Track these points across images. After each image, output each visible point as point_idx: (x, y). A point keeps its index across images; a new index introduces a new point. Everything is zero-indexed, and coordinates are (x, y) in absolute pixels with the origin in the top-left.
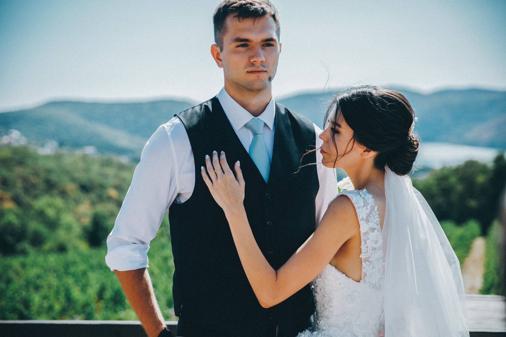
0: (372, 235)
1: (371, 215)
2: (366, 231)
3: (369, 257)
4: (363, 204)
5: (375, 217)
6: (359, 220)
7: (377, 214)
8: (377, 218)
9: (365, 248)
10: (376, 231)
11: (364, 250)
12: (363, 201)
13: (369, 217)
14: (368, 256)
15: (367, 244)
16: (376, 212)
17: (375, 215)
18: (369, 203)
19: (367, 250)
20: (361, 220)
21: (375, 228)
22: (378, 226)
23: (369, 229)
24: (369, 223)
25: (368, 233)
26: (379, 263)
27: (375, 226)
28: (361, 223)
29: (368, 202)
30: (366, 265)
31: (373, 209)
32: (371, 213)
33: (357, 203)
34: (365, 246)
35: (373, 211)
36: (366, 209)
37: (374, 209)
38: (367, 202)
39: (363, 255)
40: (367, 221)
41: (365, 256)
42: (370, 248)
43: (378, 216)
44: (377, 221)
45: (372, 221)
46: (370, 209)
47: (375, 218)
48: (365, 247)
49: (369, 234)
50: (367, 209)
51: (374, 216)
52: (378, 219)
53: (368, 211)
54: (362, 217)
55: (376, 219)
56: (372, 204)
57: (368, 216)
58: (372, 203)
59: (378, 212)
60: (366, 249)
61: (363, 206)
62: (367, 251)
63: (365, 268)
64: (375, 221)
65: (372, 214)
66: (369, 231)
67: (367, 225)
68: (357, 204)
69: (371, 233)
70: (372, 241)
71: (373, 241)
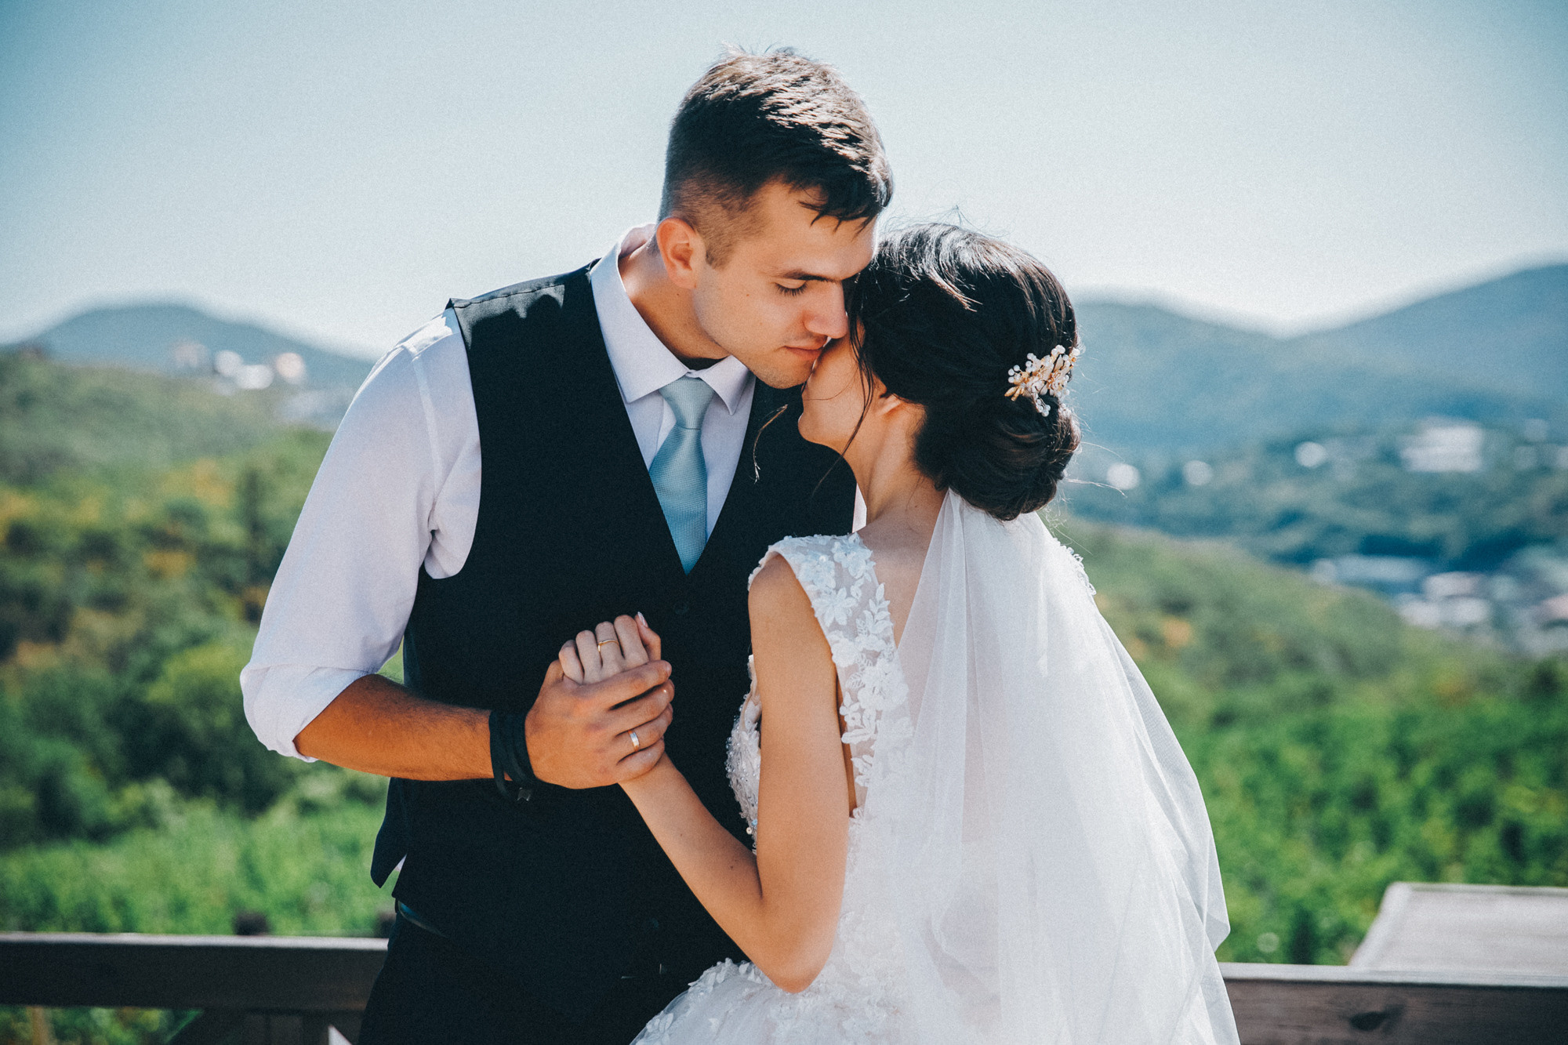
0: (872, 675)
1: (866, 612)
2: (851, 662)
3: (871, 742)
4: (833, 584)
5: (877, 618)
6: (825, 632)
7: (883, 609)
8: (885, 619)
9: (854, 715)
10: (880, 661)
11: (853, 719)
12: (833, 573)
13: (858, 621)
14: (866, 738)
15: (858, 701)
16: (880, 602)
17: (878, 611)
18: (857, 578)
19: (861, 720)
20: (830, 631)
21: (880, 653)
22: (890, 646)
23: (862, 657)
24: (857, 639)
25: (860, 668)
26: (904, 756)
27: (879, 645)
28: (830, 637)
29: (852, 574)
30: (865, 764)
31: (869, 593)
32: (864, 605)
33: (812, 582)
34: (856, 707)
35: (871, 601)
36: (845, 594)
37: (875, 595)
38: (850, 576)
39: (853, 733)
40: (853, 632)
41: (860, 739)
42: (870, 713)
43: (886, 613)
44: (885, 629)
45: (868, 632)
46: (860, 594)
47: (877, 621)
48: (856, 710)
49: (863, 670)
50: (849, 595)
51: (873, 615)
52: (889, 624)
53: (852, 603)
54: (835, 619)
55: (880, 621)
56: (866, 580)
57: (856, 614)
58: (866, 575)
59: (888, 602)
60: (858, 716)
61: (834, 589)
62: (862, 724)
63: (862, 774)
64: (880, 628)
65: (869, 610)
66: (863, 662)
67: (851, 643)
68: (812, 586)
69: (868, 669)
70: (873, 692)
71: (876, 692)
